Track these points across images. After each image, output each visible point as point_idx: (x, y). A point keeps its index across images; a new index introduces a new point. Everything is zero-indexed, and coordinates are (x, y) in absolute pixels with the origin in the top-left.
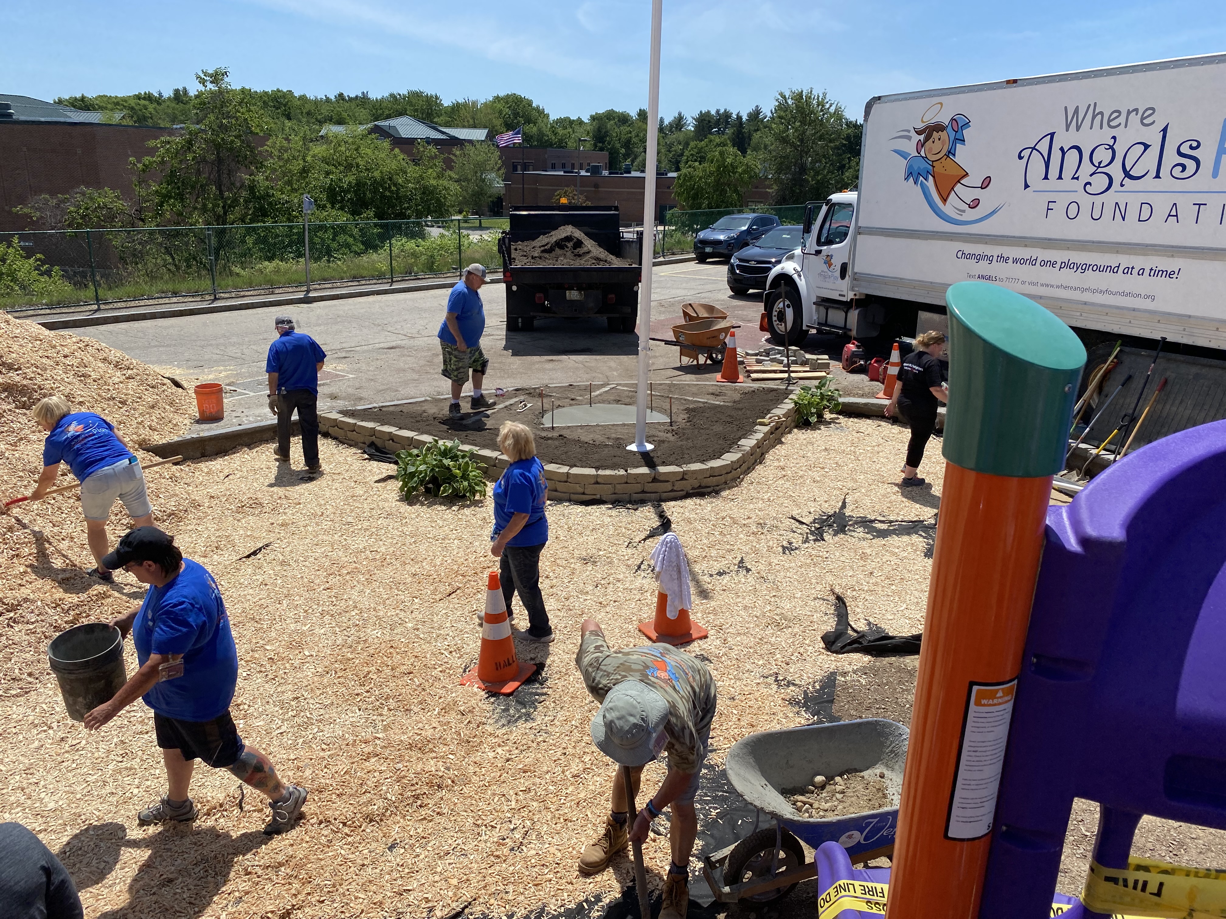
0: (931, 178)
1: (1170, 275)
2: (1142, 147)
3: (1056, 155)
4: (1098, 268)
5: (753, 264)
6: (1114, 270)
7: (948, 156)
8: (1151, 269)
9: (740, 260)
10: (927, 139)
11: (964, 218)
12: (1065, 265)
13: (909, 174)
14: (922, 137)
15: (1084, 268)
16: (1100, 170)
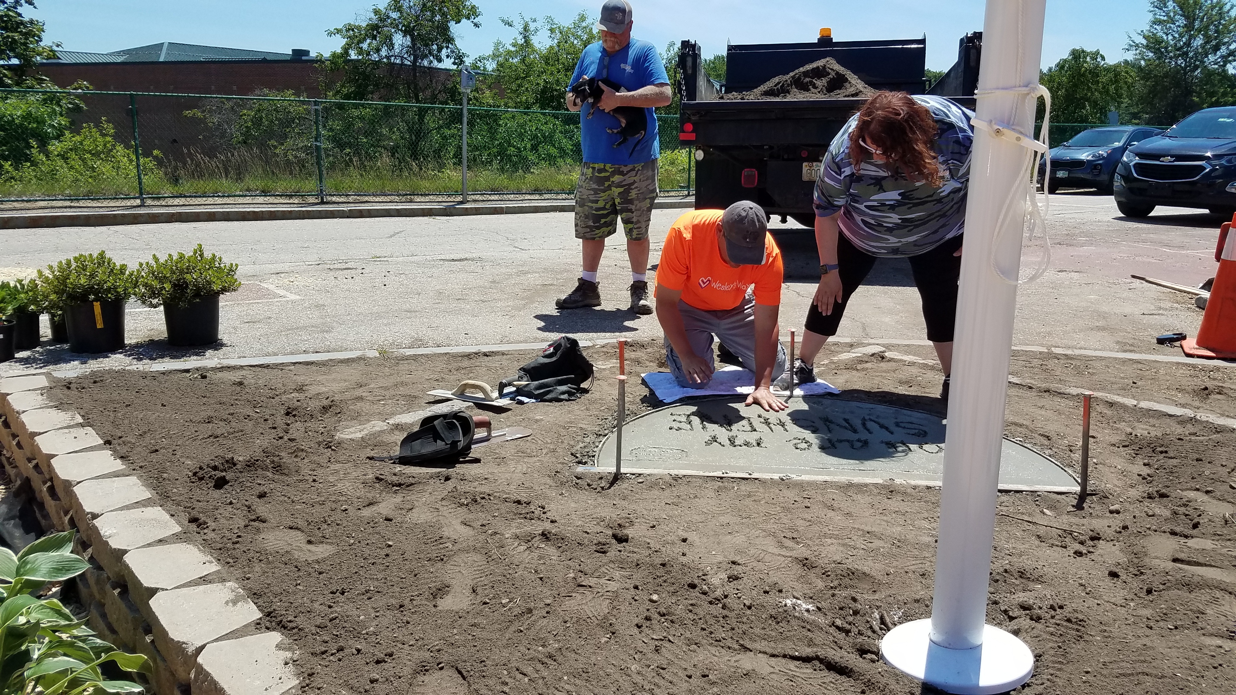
5: (1167, 161)
9: (1141, 155)
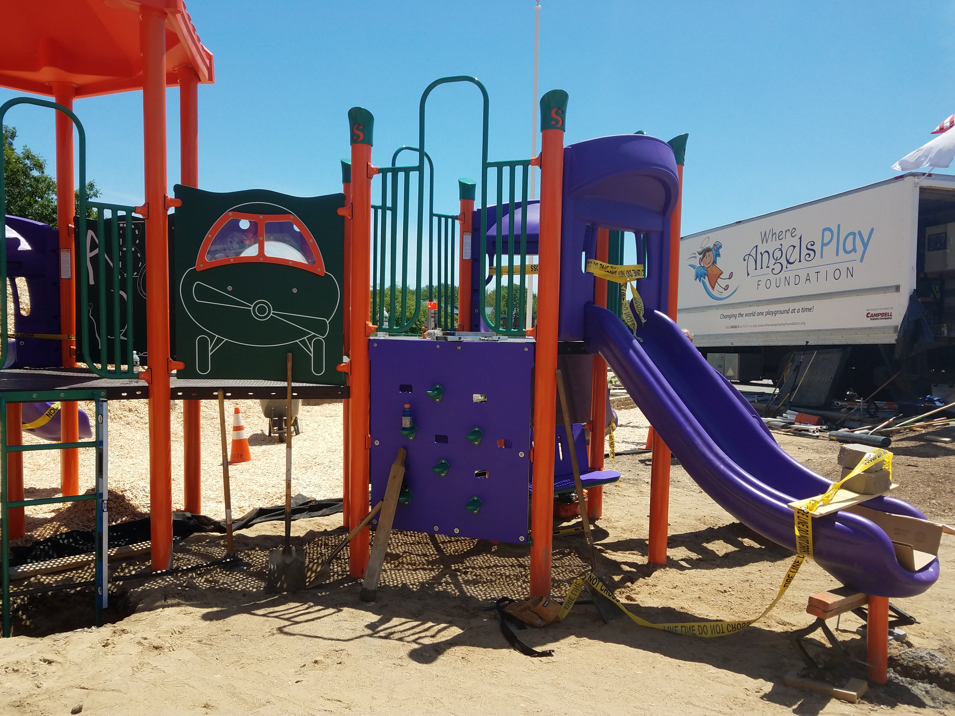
0: (706, 277)
1: (810, 310)
2: (792, 247)
3: (759, 256)
4: (782, 312)
6: (787, 312)
7: (713, 264)
8: (802, 309)
10: (703, 257)
11: (723, 296)
12: (768, 313)
13: (697, 277)
14: (701, 256)
15: (775, 313)
16: (777, 261)
